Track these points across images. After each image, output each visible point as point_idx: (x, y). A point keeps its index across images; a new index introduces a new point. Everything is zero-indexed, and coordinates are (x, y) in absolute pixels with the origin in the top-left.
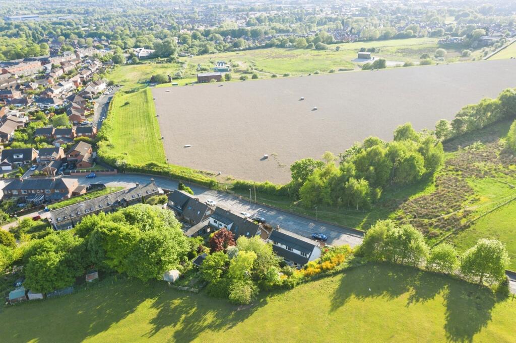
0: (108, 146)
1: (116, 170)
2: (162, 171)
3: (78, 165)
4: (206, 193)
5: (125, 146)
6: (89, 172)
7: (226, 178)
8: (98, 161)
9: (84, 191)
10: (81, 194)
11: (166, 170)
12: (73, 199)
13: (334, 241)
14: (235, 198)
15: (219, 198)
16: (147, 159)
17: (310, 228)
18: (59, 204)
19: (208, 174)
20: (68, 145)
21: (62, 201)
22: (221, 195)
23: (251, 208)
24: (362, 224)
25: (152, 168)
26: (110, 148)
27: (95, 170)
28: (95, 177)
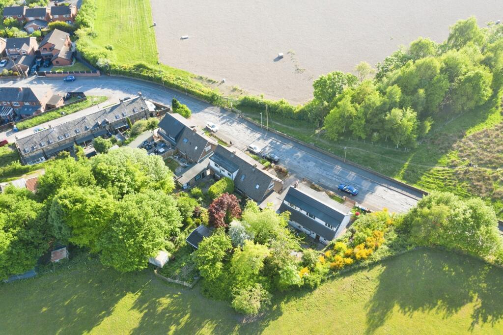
0: (90, 34)
1: (98, 72)
2: (153, 76)
3: (54, 62)
4: (206, 110)
5: (110, 35)
6: (67, 73)
7: (232, 89)
8: (78, 56)
9: (61, 103)
10: (57, 107)
11: (158, 75)
12: (47, 114)
13: (367, 196)
14: (242, 121)
15: (222, 119)
16: (136, 55)
17: (336, 172)
18: (30, 121)
19: (210, 81)
20: (42, 32)
21: (33, 117)
22: (225, 115)
23: (262, 137)
24: (402, 171)
25: (142, 71)
26: (91, 37)
27: (74, 71)
28: (74, 80)
